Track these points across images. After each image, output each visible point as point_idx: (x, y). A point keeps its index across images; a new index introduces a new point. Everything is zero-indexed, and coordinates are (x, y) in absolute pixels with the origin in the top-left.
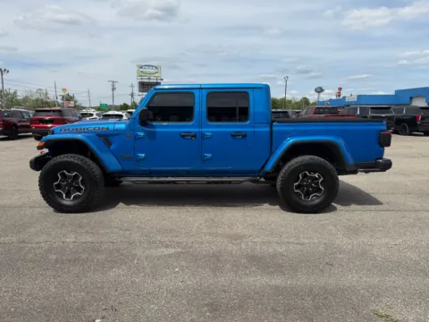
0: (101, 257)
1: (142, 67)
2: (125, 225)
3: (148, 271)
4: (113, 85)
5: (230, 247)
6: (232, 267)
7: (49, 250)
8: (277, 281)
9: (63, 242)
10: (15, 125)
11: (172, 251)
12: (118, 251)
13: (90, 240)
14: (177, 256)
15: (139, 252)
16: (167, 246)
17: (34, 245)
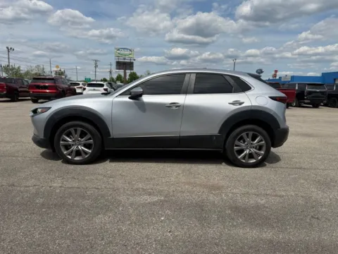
0: (87, 203)
1: (119, 50)
2: (109, 172)
3: (133, 218)
4: (96, 64)
5: (211, 198)
6: (218, 218)
7: (37, 194)
8: (268, 234)
9: (50, 187)
10: (16, 90)
11: (155, 199)
12: (103, 196)
13: (76, 185)
14: (161, 203)
15: (123, 198)
16: (150, 194)
17: (22, 189)
